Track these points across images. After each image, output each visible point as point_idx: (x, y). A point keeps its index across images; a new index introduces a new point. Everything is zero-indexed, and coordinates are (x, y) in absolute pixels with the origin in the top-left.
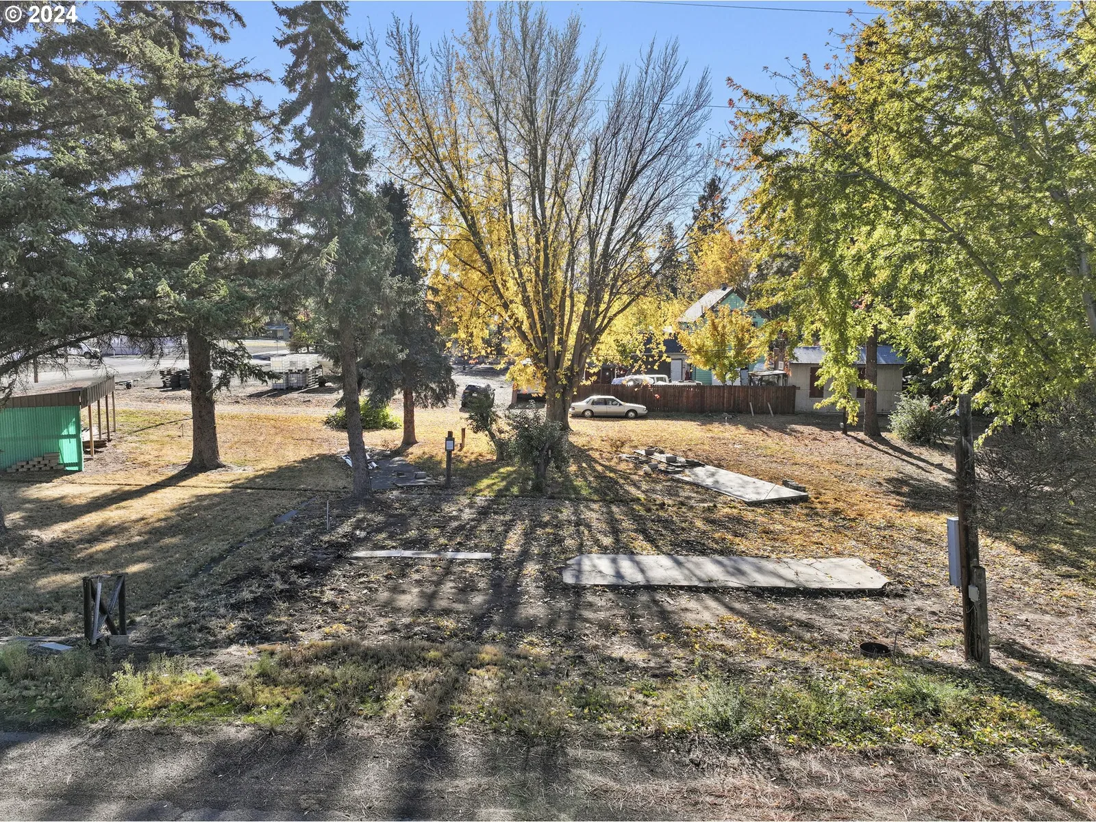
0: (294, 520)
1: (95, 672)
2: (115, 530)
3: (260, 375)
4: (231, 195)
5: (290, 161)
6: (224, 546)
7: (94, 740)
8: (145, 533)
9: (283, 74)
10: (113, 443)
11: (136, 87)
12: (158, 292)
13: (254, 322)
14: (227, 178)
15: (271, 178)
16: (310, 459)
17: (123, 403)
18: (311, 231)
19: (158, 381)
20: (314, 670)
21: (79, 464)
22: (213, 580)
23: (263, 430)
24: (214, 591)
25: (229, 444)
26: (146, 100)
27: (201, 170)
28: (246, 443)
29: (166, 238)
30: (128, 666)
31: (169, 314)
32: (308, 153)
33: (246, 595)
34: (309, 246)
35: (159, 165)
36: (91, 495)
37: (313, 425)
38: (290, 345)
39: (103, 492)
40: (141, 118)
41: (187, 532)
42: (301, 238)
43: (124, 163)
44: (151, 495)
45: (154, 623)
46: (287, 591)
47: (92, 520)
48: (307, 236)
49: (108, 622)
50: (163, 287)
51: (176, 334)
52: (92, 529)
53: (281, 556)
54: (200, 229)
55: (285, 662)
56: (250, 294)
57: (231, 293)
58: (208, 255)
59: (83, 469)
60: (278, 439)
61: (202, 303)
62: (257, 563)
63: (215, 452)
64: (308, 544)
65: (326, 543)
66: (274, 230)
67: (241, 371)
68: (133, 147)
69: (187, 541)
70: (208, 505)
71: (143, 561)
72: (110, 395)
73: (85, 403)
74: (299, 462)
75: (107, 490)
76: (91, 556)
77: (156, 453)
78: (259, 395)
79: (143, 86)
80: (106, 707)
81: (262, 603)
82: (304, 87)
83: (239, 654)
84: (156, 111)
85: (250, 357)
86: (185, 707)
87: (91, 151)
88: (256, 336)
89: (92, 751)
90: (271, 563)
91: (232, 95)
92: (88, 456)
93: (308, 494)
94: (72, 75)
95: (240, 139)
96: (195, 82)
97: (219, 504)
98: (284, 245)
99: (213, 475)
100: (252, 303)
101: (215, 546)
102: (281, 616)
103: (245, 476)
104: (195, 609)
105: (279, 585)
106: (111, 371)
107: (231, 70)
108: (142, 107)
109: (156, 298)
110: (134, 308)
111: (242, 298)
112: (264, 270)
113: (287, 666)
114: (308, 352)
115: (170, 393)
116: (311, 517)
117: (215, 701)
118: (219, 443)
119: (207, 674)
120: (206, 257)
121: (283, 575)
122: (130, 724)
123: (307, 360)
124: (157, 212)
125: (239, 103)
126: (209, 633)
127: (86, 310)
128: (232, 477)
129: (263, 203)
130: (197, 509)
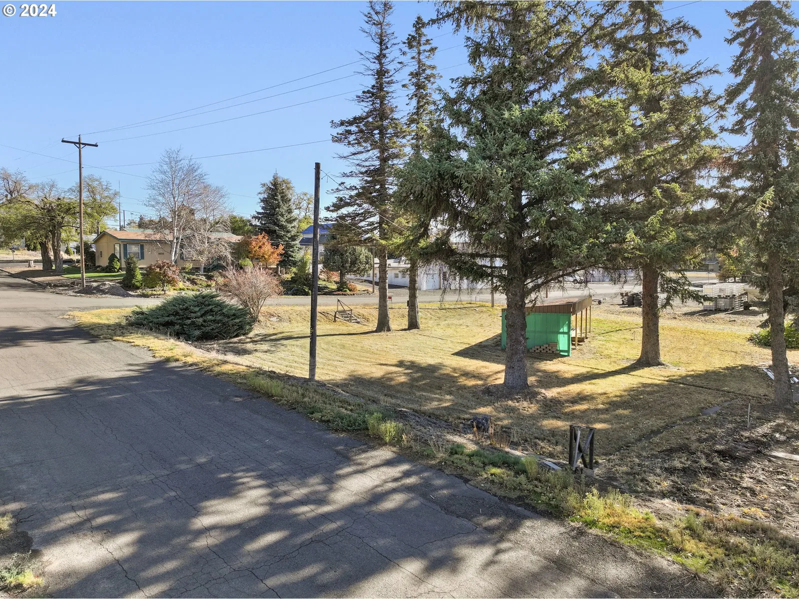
0: (719, 415)
1: (574, 489)
2: (588, 398)
3: (697, 297)
4: (681, 165)
5: (733, 131)
6: (661, 423)
7: (573, 533)
8: (607, 403)
9: (730, 64)
10: (588, 340)
11: (621, 101)
12: (626, 238)
13: (694, 258)
14: (680, 152)
15: (714, 147)
16: (734, 368)
17: (596, 314)
18: (748, 184)
19: (619, 300)
20: (733, 540)
21: (568, 351)
22: (652, 446)
23: (695, 341)
24: (652, 455)
25: (668, 349)
26: (626, 109)
27: (660, 149)
28: (681, 349)
29: (632, 200)
30: (595, 491)
31: (632, 253)
32: (748, 122)
33: (677, 464)
34: (744, 197)
35: (632, 151)
36: (574, 373)
37: (736, 341)
38: (720, 276)
39: (581, 372)
40: (623, 121)
41: (635, 408)
42: (737, 190)
43: (610, 153)
44: (611, 378)
45: (610, 467)
46: (710, 469)
47: (574, 389)
48: (742, 189)
49: (583, 457)
50: (630, 235)
51: (635, 268)
52: (574, 395)
53: (706, 440)
54: (658, 192)
55: (708, 525)
56: (693, 237)
57: (678, 237)
58: (662, 210)
59: (570, 355)
60: (707, 349)
61: (656, 245)
62: (686, 441)
63: (657, 353)
64: (730, 436)
65: (746, 438)
66: (714, 187)
67: (682, 294)
68: (616, 141)
69: (634, 415)
70: (651, 391)
71: (604, 423)
72: (589, 308)
73: (574, 313)
74: (724, 369)
75: (583, 370)
76: (573, 412)
77: (615, 350)
78: (692, 314)
79: (626, 99)
80: (580, 513)
81: (689, 473)
82: (749, 71)
83: (670, 506)
84: (632, 114)
85: (690, 284)
86: (630, 532)
87: (591, 149)
88: (695, 270)
89: (571, 540)
90: (697, 444)
91: (687, 91)
92: (574, 347)
93: (731, 395)
94: (583, 103)
95: (693, 121)
96: (660, 88)
97: (659, 392)
98: (722, 198)
99: (655, 370)
100: (694, 243)
101: (653, 423)
102: (705, 488)
103: (679, 374)
104: (639, 465)
105: (703, 462)
106: (592, 292)
107: (688, 72)
108: (624, 114)
109: (625, 242)
110: (610, 250)
111: (686, 240)
112: (704, 218)
113: (710, 528)
114: (735, 282)
115: (627, 309)
116: (732, 415)
117: (652, 536)
118: (661, 348)
119: (647, 514)
120: (661, 212)
121: (707, 456)
122: (594, 531)
123: (734, 288)
124: (628, 183)
125: (692, 95)
126: (648, 484)
127: (581, 252)
128: (669, 374)
129: (706, 167)
130: (642, 393)
